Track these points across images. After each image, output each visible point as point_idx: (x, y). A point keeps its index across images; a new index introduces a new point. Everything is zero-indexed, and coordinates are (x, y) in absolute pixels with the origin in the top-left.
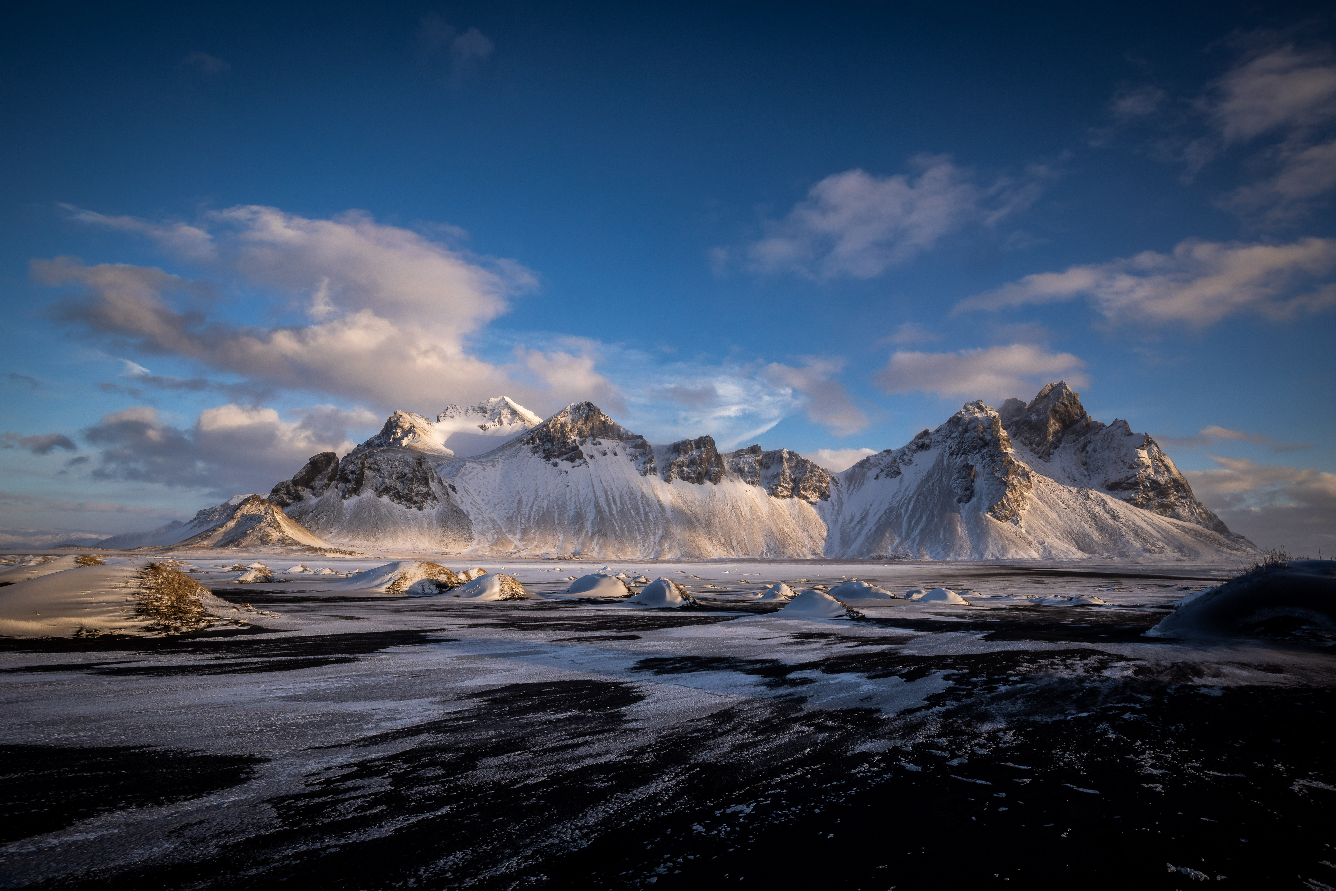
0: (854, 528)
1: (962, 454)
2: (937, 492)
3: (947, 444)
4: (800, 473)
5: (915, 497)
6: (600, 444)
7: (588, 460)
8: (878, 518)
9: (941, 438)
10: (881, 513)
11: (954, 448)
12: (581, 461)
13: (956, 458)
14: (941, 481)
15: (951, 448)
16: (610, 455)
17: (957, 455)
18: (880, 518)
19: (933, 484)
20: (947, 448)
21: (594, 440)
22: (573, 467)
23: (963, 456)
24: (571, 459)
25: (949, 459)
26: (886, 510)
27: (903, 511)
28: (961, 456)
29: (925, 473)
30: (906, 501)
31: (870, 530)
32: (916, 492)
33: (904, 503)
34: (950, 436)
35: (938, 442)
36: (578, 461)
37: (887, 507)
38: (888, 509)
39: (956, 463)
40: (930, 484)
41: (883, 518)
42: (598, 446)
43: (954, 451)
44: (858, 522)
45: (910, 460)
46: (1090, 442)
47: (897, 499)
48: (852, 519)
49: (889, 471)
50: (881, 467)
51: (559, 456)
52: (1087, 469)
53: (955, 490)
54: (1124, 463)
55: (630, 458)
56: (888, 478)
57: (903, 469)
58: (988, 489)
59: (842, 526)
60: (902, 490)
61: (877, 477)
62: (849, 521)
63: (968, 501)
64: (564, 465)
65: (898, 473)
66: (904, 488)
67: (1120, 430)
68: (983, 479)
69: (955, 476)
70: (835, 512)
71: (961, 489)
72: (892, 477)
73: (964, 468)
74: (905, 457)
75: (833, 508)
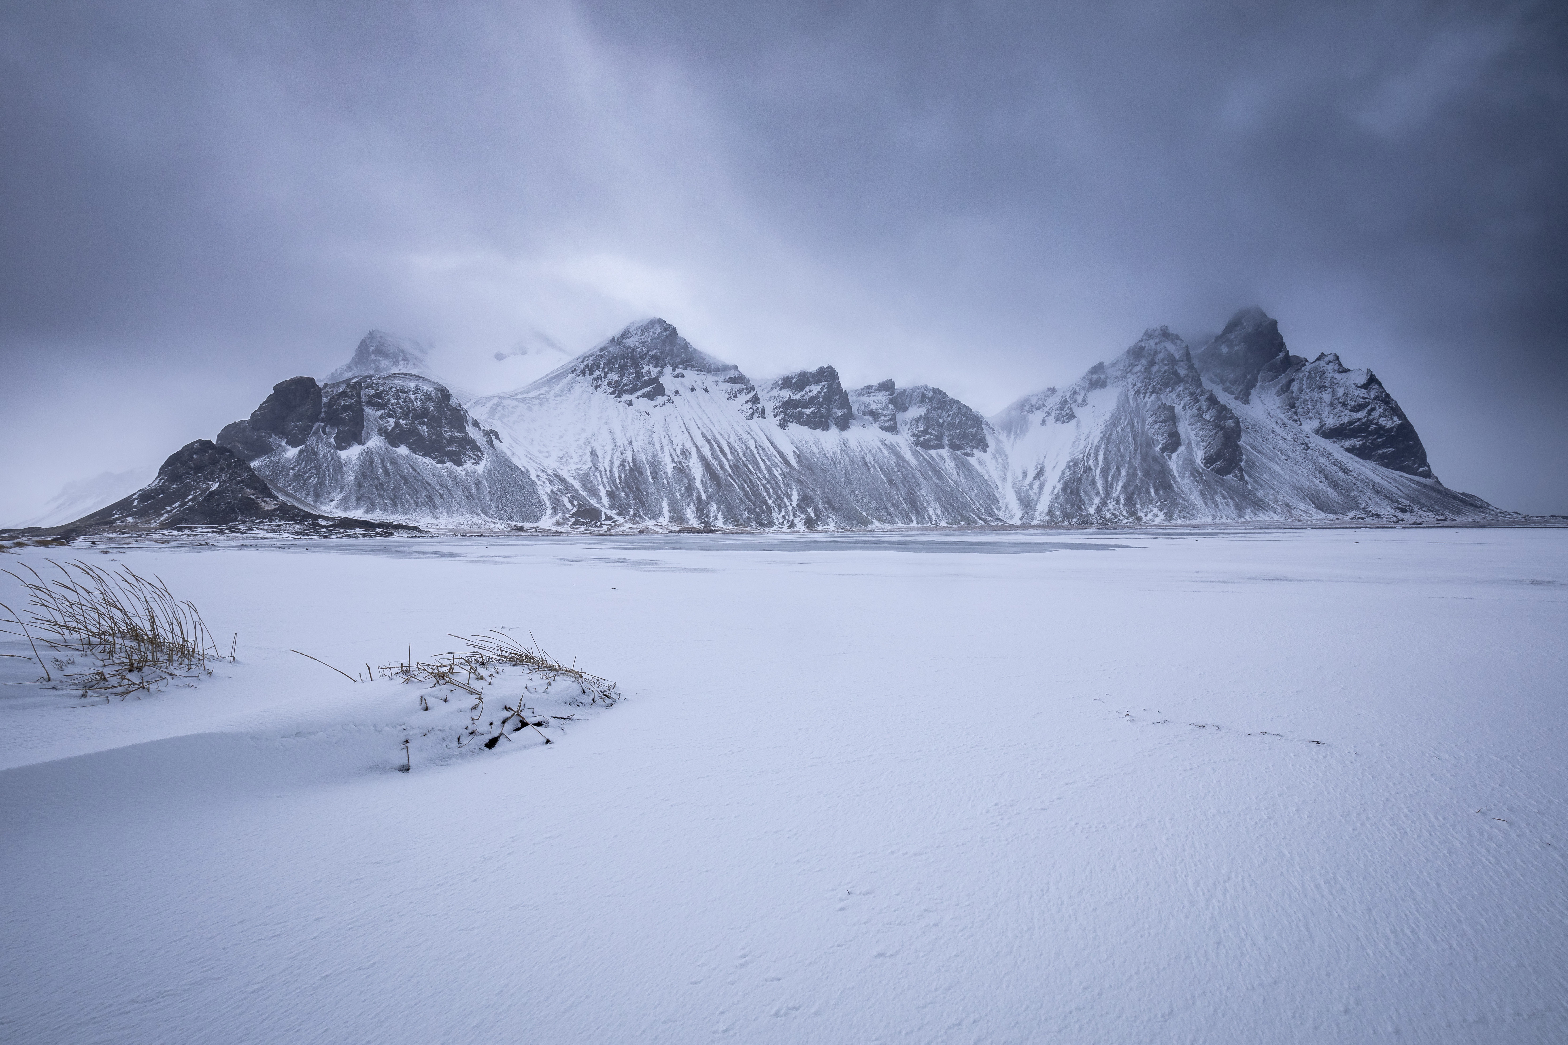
0: (1031, 485)
1: (1152, 393)
2: (1131, 440)
3: (1129, 381)
4: (949, 416)
5: (1103, 446)
6: (683, 376)
7: (673, 397)
8: (1060, 473)
9: (1120, 373)
10: (1062, 466)
11: (1139, 385)
12: (665, 398)
13: (1144, 398)
14: (1133, 427)
15: (1135, 385)
16: (699, 391)
17: (1145, 393)
18: (1063, 472)
19: (1123, 430)
20: (1130, 386)
21: (674, 370)
22: (655, 406)
23: (1154, 396)
24: (650, 396)
25: (1135, 399)
26: (1068, 462)
27: (1091, 463)
28: (1150, 396)
29: (1108, 416)
30: (1092, 451)
31: (1054, 488)
32: (1102, 439)
33: (1089, 454)
34: (1131, 370)
35: (1116, 378)
36: (660, 400)
37: (1068, 459)
38: (1071, 461)
39: (1146, 404)
40: (1119, 429)
41: (1067, 472)
42: (681, 379)
43: (1139, 389)
44: (1035, 478)
45: (1084, 401)
46: (1293, 380)
47: (1081, 447)
48: (1025, 475)
49: (1059, 414)
50: (1047, 409)
51: (631, 392)
52: (1296, 413)
53: (1155, 437)
54: (1344, 404)
55: (727, 396)
56: (1059, 423)
57: (1077, 411)
58: (1197, 435)
59: (1014, 484)
60: (1083, 437)
61: (1044, 422)
62: (1021, 477)
63: (1174, 450)
64: (642, 404)
65: (1072, 416)
66: (1086, 434)
67: (1330, 366)
68: (1187, 423)
69: (1150, 420)
70: (1000, 466)
71: (1163, 435)
72: (1063, 422)
73: (1161, 410)
74: (1076, 396)
75: (997, 462)
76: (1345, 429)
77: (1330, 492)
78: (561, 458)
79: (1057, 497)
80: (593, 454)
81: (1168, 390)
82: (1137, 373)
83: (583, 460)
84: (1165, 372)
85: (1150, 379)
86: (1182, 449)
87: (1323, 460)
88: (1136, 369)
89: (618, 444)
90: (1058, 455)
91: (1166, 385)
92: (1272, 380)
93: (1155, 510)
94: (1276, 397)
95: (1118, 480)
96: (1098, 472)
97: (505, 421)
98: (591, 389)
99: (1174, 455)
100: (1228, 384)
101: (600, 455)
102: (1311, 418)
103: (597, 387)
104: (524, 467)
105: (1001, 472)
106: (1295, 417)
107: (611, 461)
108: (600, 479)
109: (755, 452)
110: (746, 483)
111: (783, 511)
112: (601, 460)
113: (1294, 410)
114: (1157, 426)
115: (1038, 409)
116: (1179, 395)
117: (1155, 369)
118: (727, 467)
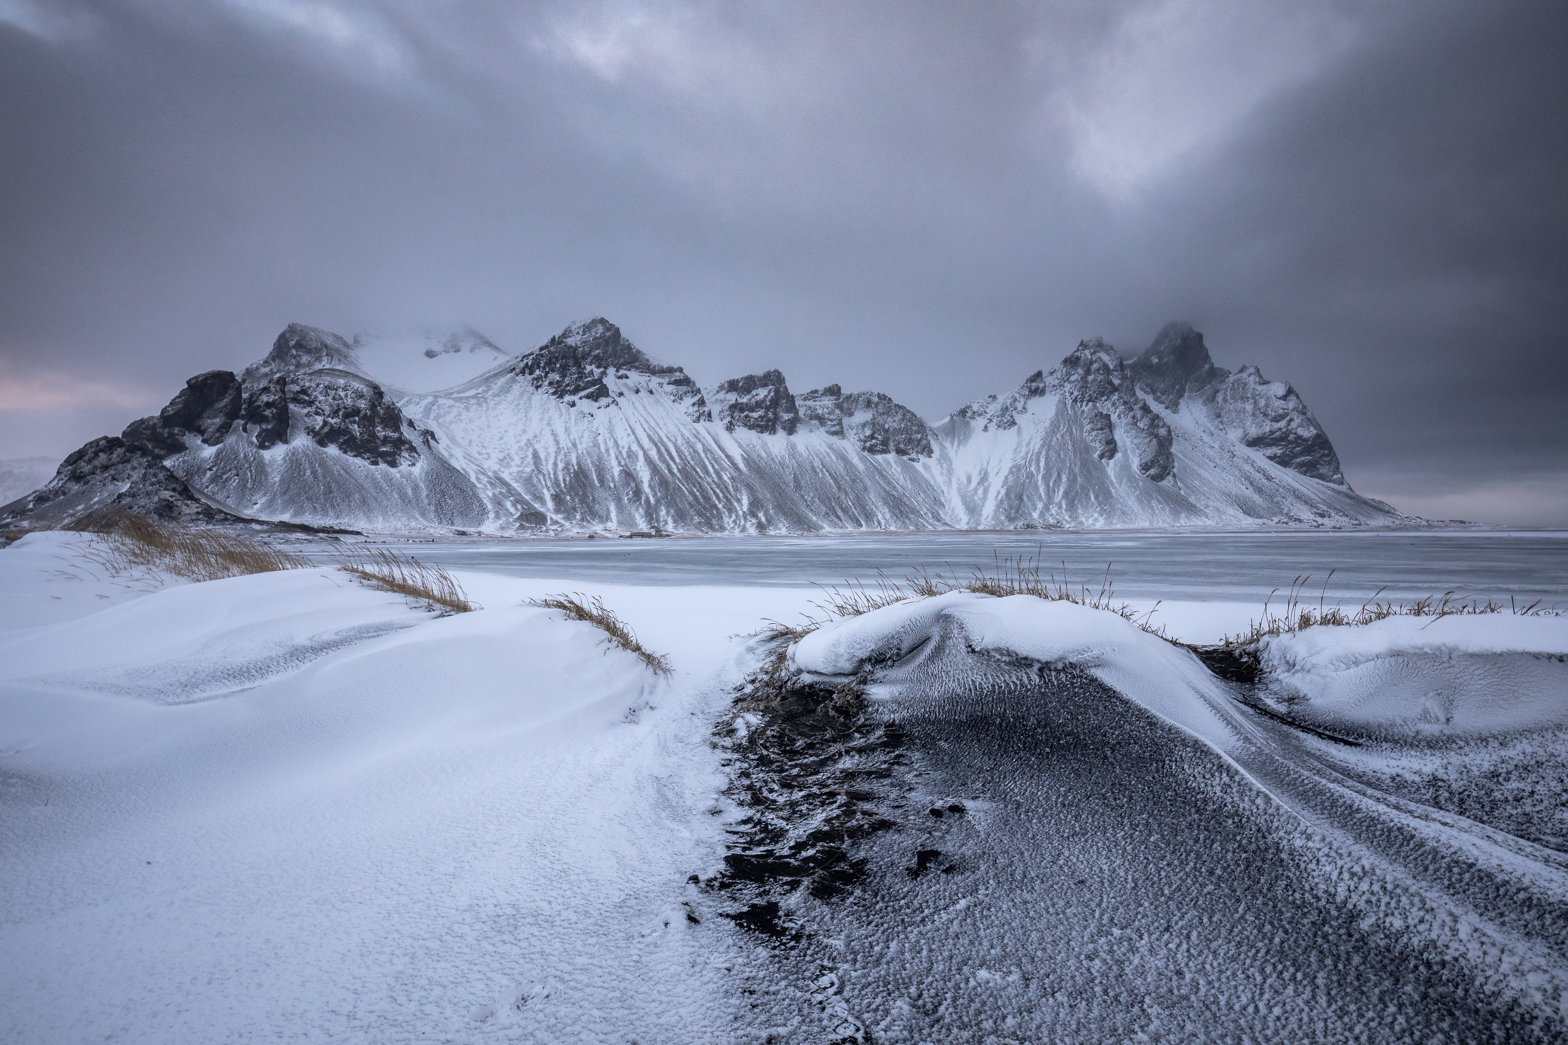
0: (976, 490)
1: (1089, 401)
2: (1070, 447)
3: (1067, 389)
4: (894, 421)
5: (1044, 453)
6: (627, 377)
7: (617, 399)
8: (1003, 479)
9: (1057, 381)
10: (1005, 472)
11: (1076, 393)
12: (610, 400)
13: (1081, 406)
14: (1071, 434)
15: (1072, 393)
16: (643, 393)
17: (1082, 401)
18: (1006, 478)
19: (1062, 436)
20: (1067, 395)
21: (617, 371)
22: (599, 408)
23: (1090, 404)
24: (594, 397)
25: (1073, 407)
26: (1011, 468)
27: (1033, 469)
28: (1087, 404)
29: (1047, 424)
30: (1034, 457)
31: (999, 493)
32: (1042, 446)
33: (1031, 460)
34: (1068, 379)
35: (1054, 386)
36: (603, 401)
37: (1011, 465)
38: (1013, 467)
39: (1083, 412)
40: (1059, 436)
41: (1011, 478)
42: (624, 380)
43: (1076, 398)
44: (979, 484)
45: (1024, 408)
46: (1218, 391)
47: (1023, 454)
48: (969, 480)
49: (1000, 421)
50: (988, 416)
51: (574, 392)
52: (1222, 422)
53: (1092, 444)
54: (1265, 415)
55: (672, 398)
56: (1001, 430)
57: (1018, 418)
58: (1132, 443)
59: (959, 490)
60: (1024, 443)
61: (986, 428)
62: (965, 482)
63: (1111, 457)
64: (585, 405)
65: (1013, 423)
66: (1026, 441)
67: (1252, 378)
68: (1122, 430)
69: (1088, 427)
70: (945, 471)
71: (1100, 442)
72: (1005, 428)
73: (1098, 418)
74: (1017, 403)
75: (942, 467)
76: (1266, 438)
77: (1256, 497)
78: (501, 460)
79: (1002, 501)
80: (536, 456)
81: (1103, 399)
82: (1074, 382)
83: (525, 462)
84: (1101, 382)
85: (1086, 387)
86: (1118, 456)
87: (1247, 468)
88: (1073, 378)
89: (561, 446)
90: (1001, 461)
91: (1102, 394)
92: (1199, 390)
93: (1096, 515)
94: (1203, 407)
95: (1060, 486)
96: (1040, 478)
97: (441, 421)
98: (531, 389)
99: (1112, 462)
100: (1159, 394)
101: (543, 457)
102: (1235, 427)
103: (537, 387)
104: (463, 469)
105: (946, 478)
106: (1221, 426)
107: (555, 464)
108: (543, 483)
109: (703, 455)
110: (695, 487)
111: (733, 515)
112: (544, 463)
113: (1220, 419)
114: (1094, 433)
115: (980, 415)
116: (1114, 404)
117: (1091, 378)
118: (675, 471)
